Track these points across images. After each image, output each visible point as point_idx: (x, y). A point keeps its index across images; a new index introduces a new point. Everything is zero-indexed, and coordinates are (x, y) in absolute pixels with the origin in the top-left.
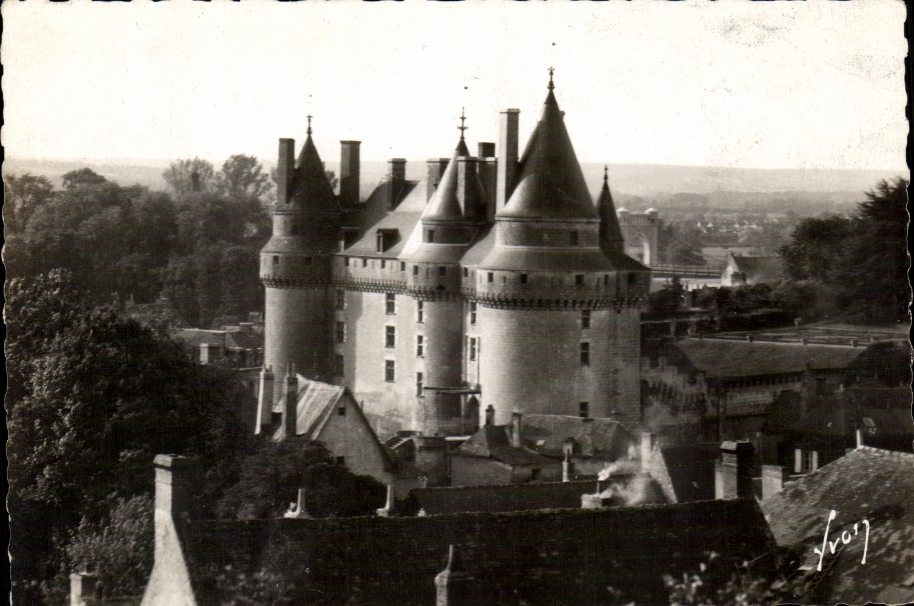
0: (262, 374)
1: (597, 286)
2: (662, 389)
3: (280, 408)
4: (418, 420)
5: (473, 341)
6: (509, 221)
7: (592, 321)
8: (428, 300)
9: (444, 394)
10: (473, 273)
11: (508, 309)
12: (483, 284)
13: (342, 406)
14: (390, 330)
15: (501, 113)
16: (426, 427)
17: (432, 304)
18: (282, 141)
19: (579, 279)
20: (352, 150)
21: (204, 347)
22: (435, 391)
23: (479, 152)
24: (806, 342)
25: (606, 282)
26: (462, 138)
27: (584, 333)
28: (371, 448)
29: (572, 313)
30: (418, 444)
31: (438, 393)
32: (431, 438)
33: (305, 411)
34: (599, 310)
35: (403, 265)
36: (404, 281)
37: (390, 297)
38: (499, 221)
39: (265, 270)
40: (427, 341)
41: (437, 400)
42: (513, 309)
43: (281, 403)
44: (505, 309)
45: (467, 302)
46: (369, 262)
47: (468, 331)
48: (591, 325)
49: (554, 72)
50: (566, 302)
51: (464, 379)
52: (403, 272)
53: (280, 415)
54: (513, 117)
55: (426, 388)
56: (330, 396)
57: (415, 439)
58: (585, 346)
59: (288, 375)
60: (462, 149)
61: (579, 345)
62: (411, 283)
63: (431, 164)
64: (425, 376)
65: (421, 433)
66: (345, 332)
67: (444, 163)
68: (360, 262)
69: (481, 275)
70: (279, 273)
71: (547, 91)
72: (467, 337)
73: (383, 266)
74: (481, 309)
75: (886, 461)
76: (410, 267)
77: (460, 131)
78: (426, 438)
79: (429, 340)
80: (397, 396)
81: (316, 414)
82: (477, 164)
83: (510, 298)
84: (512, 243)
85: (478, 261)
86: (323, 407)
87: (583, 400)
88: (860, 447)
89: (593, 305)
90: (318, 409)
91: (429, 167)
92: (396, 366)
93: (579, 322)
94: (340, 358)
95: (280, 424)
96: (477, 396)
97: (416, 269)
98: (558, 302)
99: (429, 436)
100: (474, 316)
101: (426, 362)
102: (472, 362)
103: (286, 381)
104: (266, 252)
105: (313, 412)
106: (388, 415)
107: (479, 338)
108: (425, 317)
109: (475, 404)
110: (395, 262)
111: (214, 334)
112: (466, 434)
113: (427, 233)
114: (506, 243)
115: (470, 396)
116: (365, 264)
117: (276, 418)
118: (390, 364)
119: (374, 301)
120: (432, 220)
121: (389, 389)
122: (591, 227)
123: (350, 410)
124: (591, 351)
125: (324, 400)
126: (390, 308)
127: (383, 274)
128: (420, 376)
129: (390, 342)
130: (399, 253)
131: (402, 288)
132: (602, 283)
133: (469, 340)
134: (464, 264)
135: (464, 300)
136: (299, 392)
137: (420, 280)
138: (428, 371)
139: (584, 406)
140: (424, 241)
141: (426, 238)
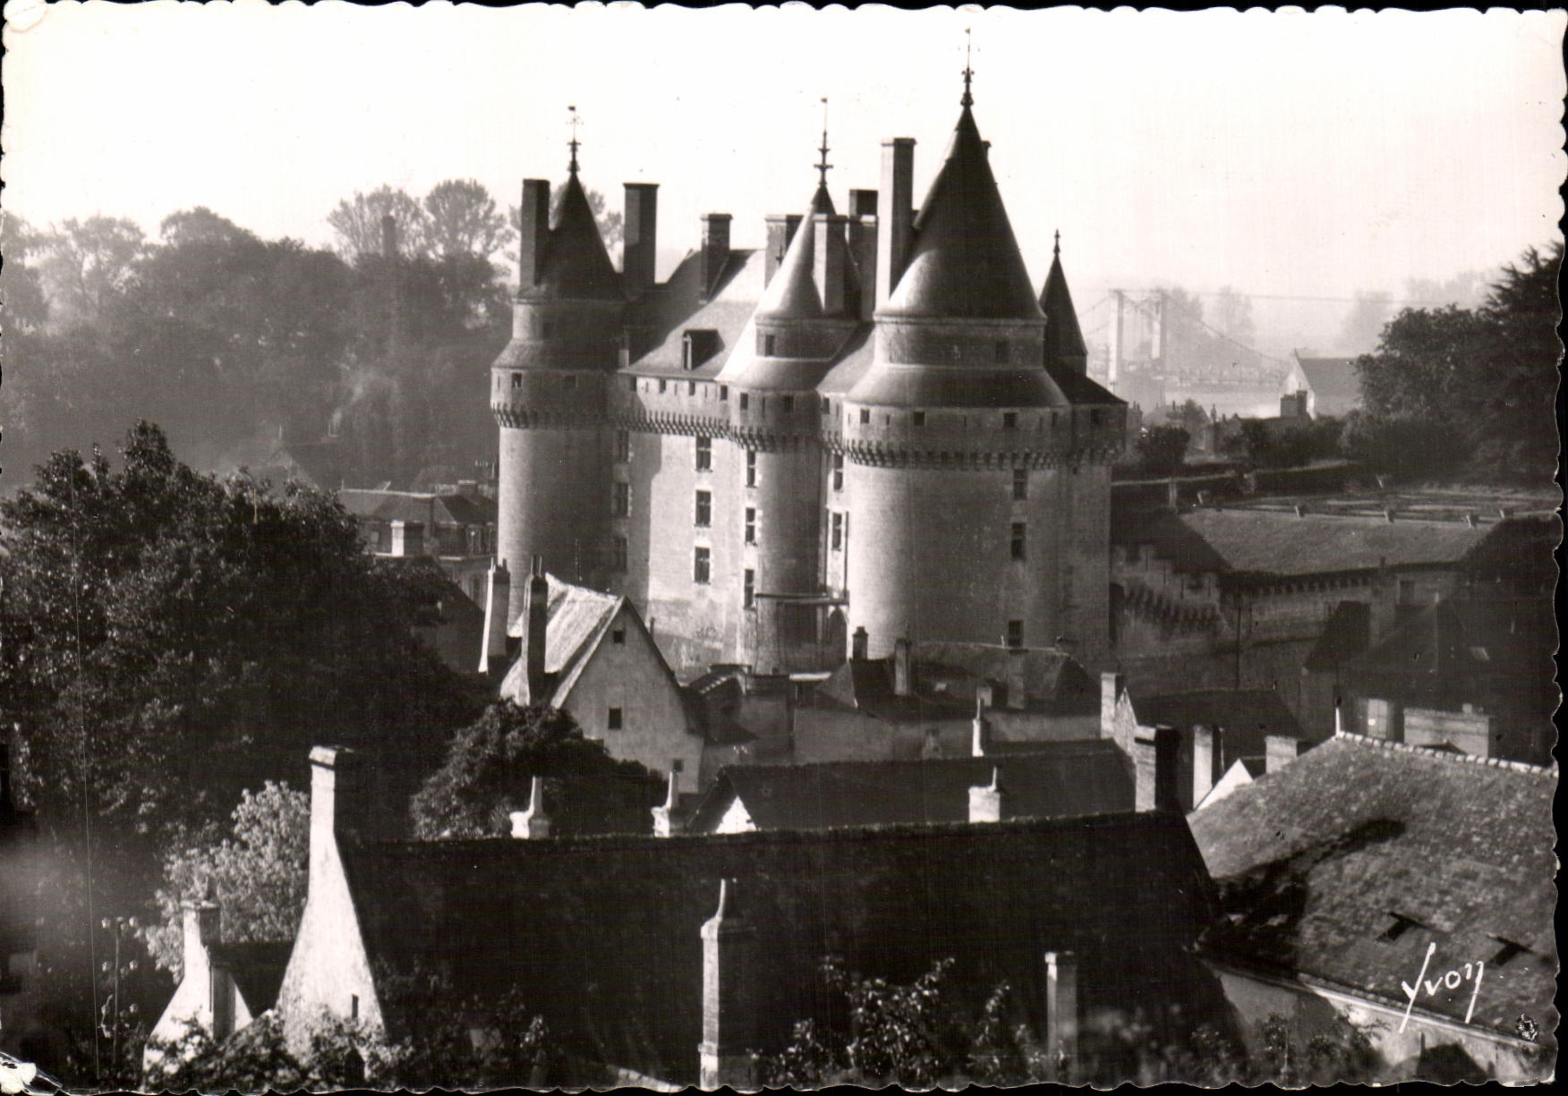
0: (491, 573)
1: (1040, 429)
2: (1145, 598)
3: (518, 629)
4: (746, 646)
5: (838, 518)
6: (897, 323)
7: (1030, 488)
8: (764, 450)
9: (787, 606)
10: (838, 408)
11: (893, 467)
12: (852, 425)
13: (619, 627)
14: (703, 497)
15: (884, 145)
16: (757, 658)
17: (771, 456)
18: (528, 184)
19: (1010, 420)
20: (643, 198)
21: (397, 528)
22: (775, 601)
23: (851, 205)
24: (1392, 516)
25: (1054, 424)
26: (823, 183)
27: (1017, 507)
28: (667, 694)
29: (999, 475)
30: (745, 685)
31: (778, 604)
32: (766, 677)
33: (560, 633)
34: (1042, 468)
35: (724, 390)
36: (725, 419)
37: (703, 442)
38: (880, 322)
39: (498, 397)
40: (762, 519)
41: (776, 617)
42: (900, 467)
43: (521, 621)
44: (889, 467)
45: (829, 454)
46: (670, 384)
47: (829, 501)
48: (1028, 495)
49: (973, 77)
50: (988, 457)
51: (821, 581)
52: (725, 402)
53: (518, 640)
54: (904, 151)
55: (758, 596)
56: (599, 612)
57: (740, 678)
58: (1018, 528)
59: (531, 577)
60: (823, 201)
61: (1010, 527)
62: (736, 421)
63: (772, 224)
64: (758, 576)
65: (750, 667)
66: (630, 499)
67: (793, 221)
68: (654, 384)
69: (852, 411)
70: (522, 402)
71: (960, 110)
72: (827, 511)
73: (692, 392)
74: (851, 468)
75: (1375, 756)
76: (735, 393)
77: (818, 172)
78: (757, 677)
79: (766, 516)
80: (713, 606)
81: (577, 640)
82: (847, 226)
83: (896, 449)
84: (901, 360)
85: (847, 387)
86: (590, 629)
87: (1015, 617)
88: (1340, 733)
89: (1032, 461)
90: (580, 633)
91: (770, 229)
92: (712, 556)
93: (1010, 488)
94: (621, 542)
95: (519, 655)
96: (843, 608)
97: (744, 399)
98: (974, 456)
99: (762, 673)
100: (839, 479)
101: (760, 553)
102: (836, 553)
103: (528, 586)
104: (500, 367)
105: (574, 636)
106: (699, 637)
107: (847, 514)
108: (758, 477)
109: (839, 621)
110: (711, 386)
111: (416, 500)
112: (823, 669)
113: (763, 340)
114: (891, 360)
115: (832, 609)
116: (663, 387)
117: (514, 644)
118: (702, 553)
119: (678, 448)
120: (773, 317)
121: (700, 594)
122: (1031, 333)
123: (632, 634)
124: (1029, 538)
125: (592, 618)
126: (704, 461)
127: (692, 406)
128: (750, 575)
129: (703, 516)
130: (717, 371)
131: (723, 429)
132: (1047, 426)
133: (831, 517)
134: (824, 392)
135: (823, 451)
136: (549, 604)
137: (751, 418)
138: (764, 568)
139: (1015, 627)
140: (758, 353)
141: (763, 348)
